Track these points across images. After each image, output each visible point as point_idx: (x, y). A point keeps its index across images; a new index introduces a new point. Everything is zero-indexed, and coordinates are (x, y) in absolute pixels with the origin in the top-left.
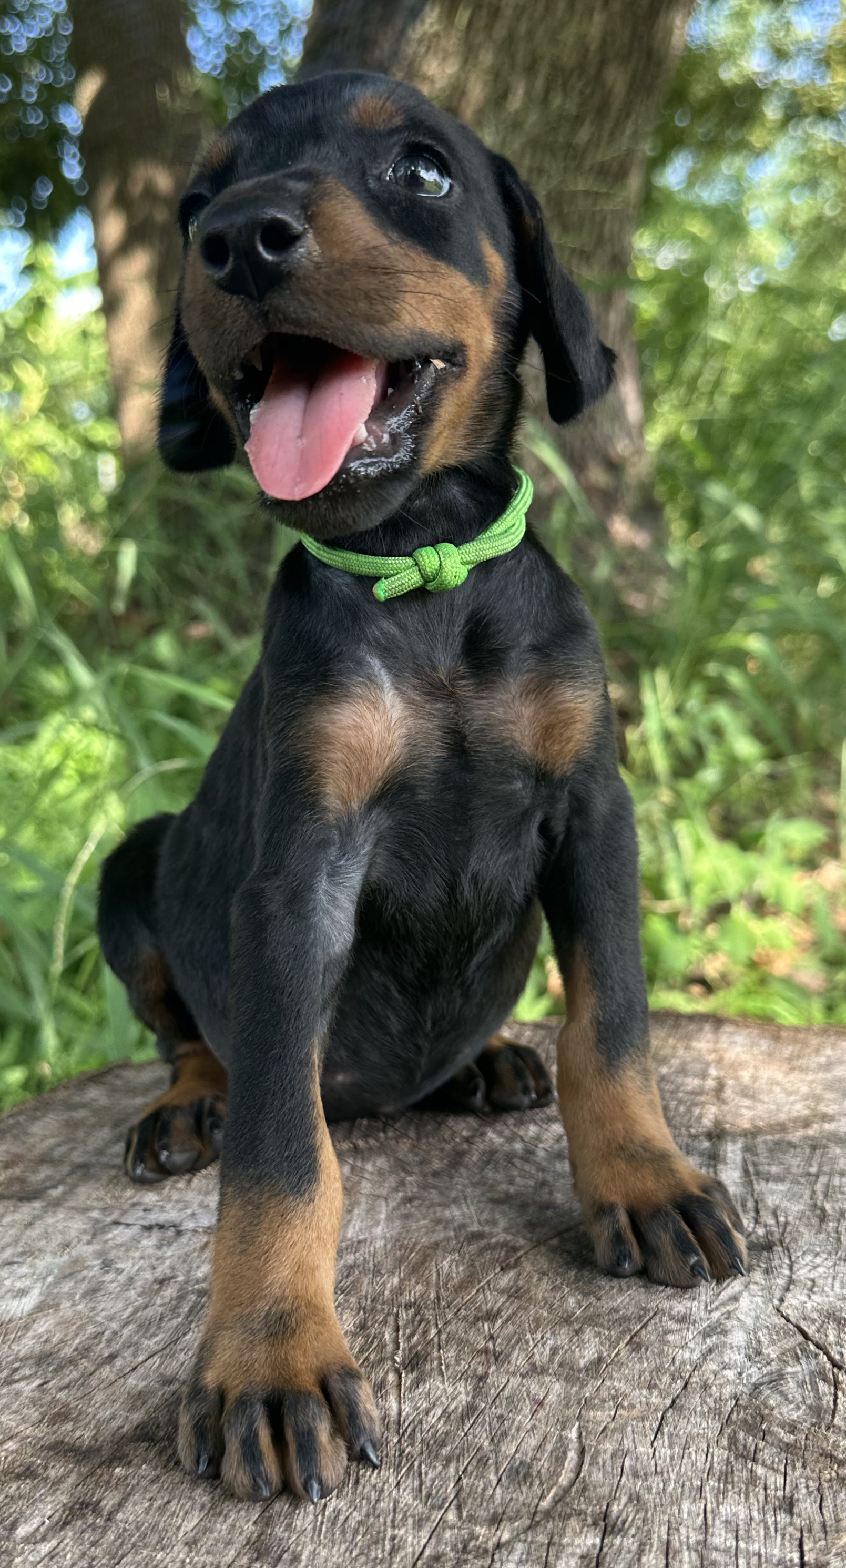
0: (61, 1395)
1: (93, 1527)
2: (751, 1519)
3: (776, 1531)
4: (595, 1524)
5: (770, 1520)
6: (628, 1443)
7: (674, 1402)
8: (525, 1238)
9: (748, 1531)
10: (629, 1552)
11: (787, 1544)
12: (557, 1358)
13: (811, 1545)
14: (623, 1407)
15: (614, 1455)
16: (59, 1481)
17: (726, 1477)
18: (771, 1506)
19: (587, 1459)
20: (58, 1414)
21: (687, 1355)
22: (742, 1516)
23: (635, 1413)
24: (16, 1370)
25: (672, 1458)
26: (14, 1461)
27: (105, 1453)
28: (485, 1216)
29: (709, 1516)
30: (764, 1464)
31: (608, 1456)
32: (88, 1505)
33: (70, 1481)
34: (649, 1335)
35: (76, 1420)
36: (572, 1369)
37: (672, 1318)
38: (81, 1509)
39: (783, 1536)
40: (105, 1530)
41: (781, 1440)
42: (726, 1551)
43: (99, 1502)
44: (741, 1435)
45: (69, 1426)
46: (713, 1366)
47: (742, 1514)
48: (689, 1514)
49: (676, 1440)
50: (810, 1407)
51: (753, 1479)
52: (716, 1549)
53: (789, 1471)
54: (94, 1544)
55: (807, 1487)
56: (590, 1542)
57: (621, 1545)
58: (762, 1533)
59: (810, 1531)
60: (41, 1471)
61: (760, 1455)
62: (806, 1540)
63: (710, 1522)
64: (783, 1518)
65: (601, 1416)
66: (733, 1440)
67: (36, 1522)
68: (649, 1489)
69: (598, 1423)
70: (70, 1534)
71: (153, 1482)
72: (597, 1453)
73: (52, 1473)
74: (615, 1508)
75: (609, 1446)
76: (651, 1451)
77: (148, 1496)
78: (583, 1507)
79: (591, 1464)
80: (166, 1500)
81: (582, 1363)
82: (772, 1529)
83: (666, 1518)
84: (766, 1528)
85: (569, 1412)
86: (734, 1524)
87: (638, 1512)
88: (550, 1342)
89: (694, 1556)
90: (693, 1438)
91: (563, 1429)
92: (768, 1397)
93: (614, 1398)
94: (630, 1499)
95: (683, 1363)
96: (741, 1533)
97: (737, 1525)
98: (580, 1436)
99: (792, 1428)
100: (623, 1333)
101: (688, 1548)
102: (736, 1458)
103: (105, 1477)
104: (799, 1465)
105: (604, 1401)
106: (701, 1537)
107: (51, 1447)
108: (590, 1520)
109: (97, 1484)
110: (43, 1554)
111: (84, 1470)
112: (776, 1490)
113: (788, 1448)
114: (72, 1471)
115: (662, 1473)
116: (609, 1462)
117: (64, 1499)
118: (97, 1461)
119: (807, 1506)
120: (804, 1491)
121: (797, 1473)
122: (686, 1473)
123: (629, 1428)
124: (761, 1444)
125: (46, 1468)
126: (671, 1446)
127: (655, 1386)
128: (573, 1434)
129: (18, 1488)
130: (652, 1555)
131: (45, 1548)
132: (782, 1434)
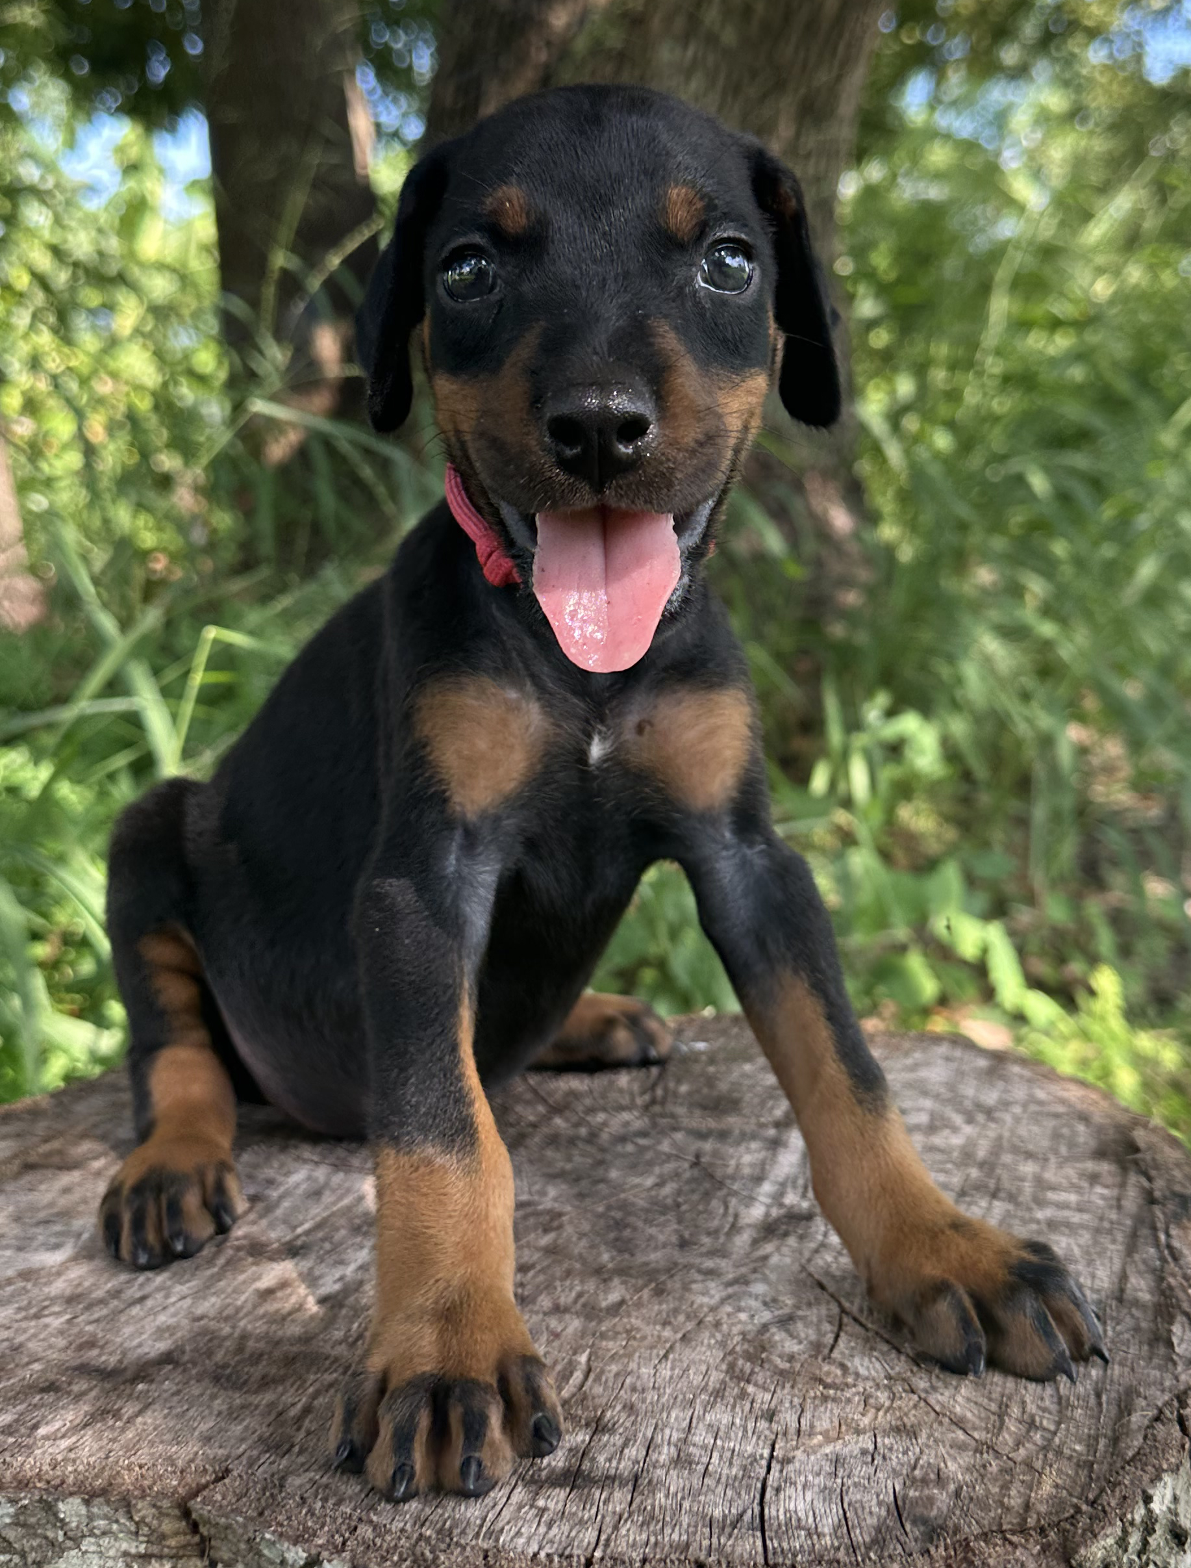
0: (89, 1328)
1: (112, 1428)
2: (733, 1423)
3: (754, 1433)
4: (587, 1425)
5: (751, 1425)
6: (633, 1366)
7: (684, 1336)
8: (573, 1206)
9: (727, 1433)
10: (614, 1445)
11: (761, 1443)
12: (582, 1300)
13: (782, 1444)
14: (635, 1338)
15: (617, 1375)
16: (83, 1394)
17: (718, 1394)
18: (754, 1416)
19: (592, 1376)
20: (87, 1342)
21: (706, 1300)
22: (724, 1421)
23: (646, 1343)
24: (46, 1307)
25: (671, 1377)
26: (39, 1378)
27: (129, 1374)
28: (537, 1187)
29: (694, 1421)
30: (756, 1385)
31: (612, 1374)
32: (108, 1412)
33: (93, 1393)
34: (675, 1284)
35: (102, 1347)
36: (593, 1308)
37: (699, 1271)
38: (102, 1414)
39: (759, 1438)
40: (123, 1430)
41: (776, 1367)
42: (704, 1447)
43: (120, 1409)
44: (740, 1362)
45: (95, 1352)
46: (729, 1309)
47: (726, 1419)
48: (676, 1418)
49: (678, 1364)
50: (811, 1343)
51: (743, 1395)
52: (694, 1445)
53: (779, 1391)
54: (114, 1440)
55: (791, 1402)
56: (580, 1438)
57: (608, 1441)
58: (740, 1435)
59: (785, 1434)
60: (65, 1386)
61: (753, 1378)
62: (779, 1441)
63: (694, 1425)
64: (763, 1425)
65: (612, 1346)
66: (732, 1367)
67: (57, 1425)
68: (644, 1401)
69: (608, 1350)
70: (90, 1432)
71: (173, 1394)
72: (602, 1372)
73: (76, 1388)
74: (608, 1414)
75: (614, 1368)
76: (652, 1372)
77: (168, 1405)
78: (580, 1412)
79: (595, 1381)
80: (185, 1407)
81: (604, 1304)
82: (750, 1434)
83: (654, 1421)
84: (745, 1430)
85: (583, 1342)
86: (715, 1429)
87: (629, 1416)
88: (578, 1288)
89: (673, 1449)
90: (695, 1363)
91: (575, 1353)
92: (773, 1335)
93: (628, 1332)
94: (624, 1407)
95: (701, 1306)
96: (721, 1434)
97: (718, 1429)
98: (589, 1359)
99: (791, 1358)
100: (650, 1281)
101: (669, 1444)
102: (731, 1379)
103: (128, 1391)
104: (788, 1385)
105: (617, 1333)
106: (683, 1436)
107: (76, 1369)
108: (583, 1422)
109: (119, 1396)
110: (62, 1447)
111: (108, 1386)
112: (762, 1403)
113: (782, 1373)
114: (96, 1386)
115: (659, 1389)
116: (611, 1380)
117: (86, 1408)
118: (121, 1379)
119: (788, 1417)
120: (787, 1405)
121: (786, 1391)
122: (681, 1389)
123: (637, 1354)
124: (757, 1369)
125: (70, 1384)
126: (673, 1369)
127: (670, 1323)
128: (583, 1358)
129: (41, 1399)
130: (635, 1448)
131: (65, 1444)
132: (778, 1361)
